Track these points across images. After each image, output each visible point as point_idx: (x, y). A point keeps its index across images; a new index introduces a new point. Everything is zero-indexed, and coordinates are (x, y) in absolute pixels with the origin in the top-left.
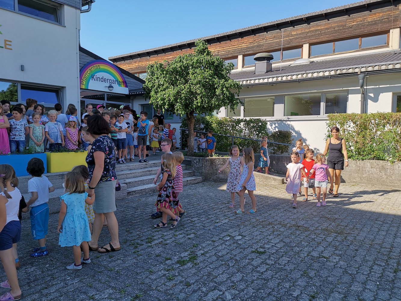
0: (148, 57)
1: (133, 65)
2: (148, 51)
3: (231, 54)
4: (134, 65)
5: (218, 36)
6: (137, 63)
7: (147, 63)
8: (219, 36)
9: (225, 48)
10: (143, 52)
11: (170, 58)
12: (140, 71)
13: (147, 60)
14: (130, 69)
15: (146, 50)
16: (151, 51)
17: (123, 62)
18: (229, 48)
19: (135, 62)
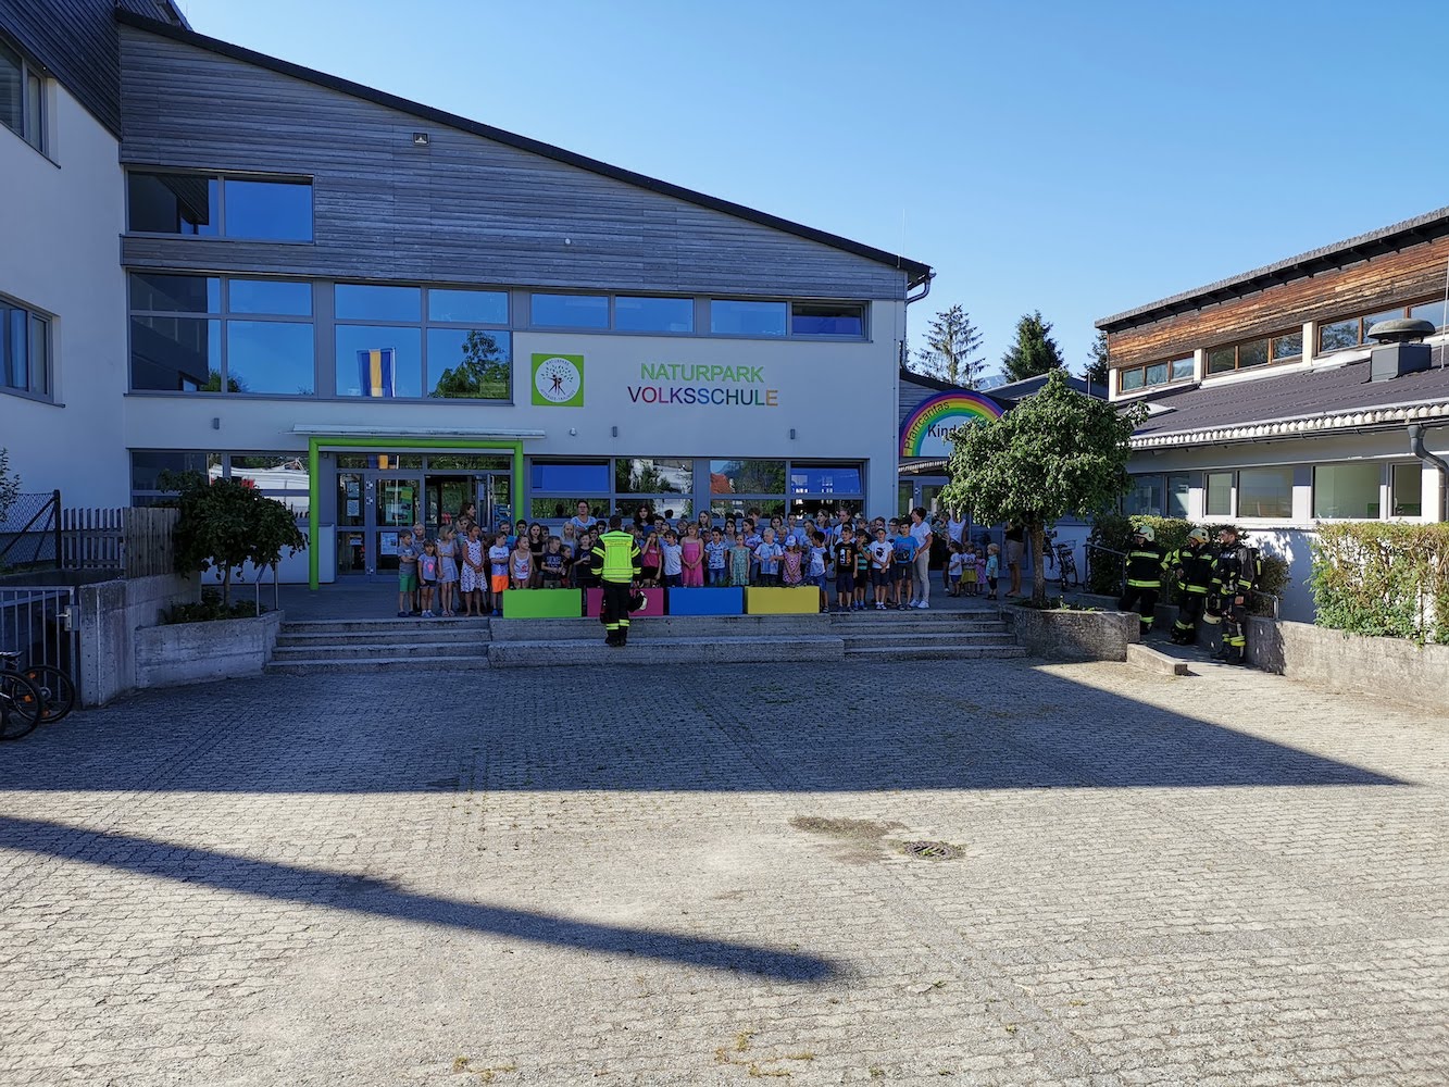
0: (1196, 312)
1: (1157, 338)
2: (1194, 295)
3: (1432, 285)
4: (1160, 338)
5: (1386, 234)
6: (1167, 330)
7: (1193, 329)
8: (1391, 232)
9: (1412, 268)
10: (1180, 299)
11: (1253, 311)
12: (1173, 353)
13: (1193, 321)
14: (1148, 348)
15: (1188, 292)
16: (1199, 294)
17: (1131, 330)
18: (1425, 265)
19: (1163, 329)
